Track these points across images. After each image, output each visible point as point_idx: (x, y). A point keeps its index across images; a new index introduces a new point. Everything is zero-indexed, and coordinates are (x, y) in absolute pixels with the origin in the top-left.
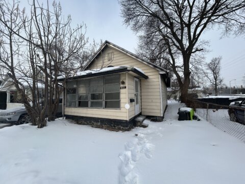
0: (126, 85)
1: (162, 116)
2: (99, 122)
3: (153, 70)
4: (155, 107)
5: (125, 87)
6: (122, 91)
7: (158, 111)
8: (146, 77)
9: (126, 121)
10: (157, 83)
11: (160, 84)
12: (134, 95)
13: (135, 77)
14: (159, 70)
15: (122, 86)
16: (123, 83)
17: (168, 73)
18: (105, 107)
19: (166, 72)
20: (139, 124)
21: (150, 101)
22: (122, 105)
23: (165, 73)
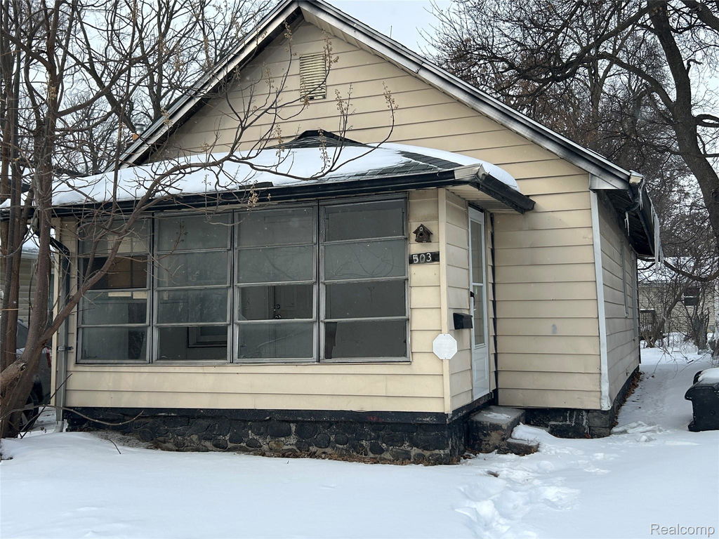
0: (441, 244)
1: (606, 406)
2: (288, 434)
3: (561, 168)
4: (570, 364)
5: (435, 257)
6: (418, 273)
7: (586, 383)
8: (523, 204)
9: (441, 416)
10: (580, 237)
11: (597, 240)
12: (466, 294)
13: (472, 204)
14: (593, 170)
15: (416, 248)
16: (424, 235)
17: (633, 188)
18: (328, 355)
19: (626, 181)
20: (495, 437)
21: (546, 328)
22: (417, 341)
23: (618, 185)
